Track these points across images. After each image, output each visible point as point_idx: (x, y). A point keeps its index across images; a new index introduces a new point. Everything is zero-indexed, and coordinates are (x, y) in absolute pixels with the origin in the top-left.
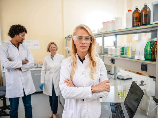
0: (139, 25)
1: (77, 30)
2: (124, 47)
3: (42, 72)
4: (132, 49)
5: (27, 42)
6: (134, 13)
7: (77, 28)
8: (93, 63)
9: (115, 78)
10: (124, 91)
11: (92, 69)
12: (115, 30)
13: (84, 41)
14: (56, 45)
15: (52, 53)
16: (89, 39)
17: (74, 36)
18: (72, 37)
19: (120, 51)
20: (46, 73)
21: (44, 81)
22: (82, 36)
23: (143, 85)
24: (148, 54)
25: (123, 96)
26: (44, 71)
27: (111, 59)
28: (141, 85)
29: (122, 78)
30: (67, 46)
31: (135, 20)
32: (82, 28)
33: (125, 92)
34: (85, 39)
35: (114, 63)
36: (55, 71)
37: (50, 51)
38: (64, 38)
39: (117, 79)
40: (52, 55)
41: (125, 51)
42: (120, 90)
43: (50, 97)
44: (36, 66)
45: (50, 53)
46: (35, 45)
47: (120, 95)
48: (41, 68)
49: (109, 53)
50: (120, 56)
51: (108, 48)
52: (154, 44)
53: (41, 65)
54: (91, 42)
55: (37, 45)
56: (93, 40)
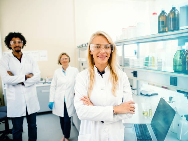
0: (167, 31)
1: (94, 38)
2: (148, 57)
3: (51, 88)
4: (158, 59)
5: (33, 53)
6: (159, 17)
7: (94, 35)
8: (115, 76)
9: (137, 94)
10: (150, 109)
11: (113, 84)
12: (137, 37)
13: (103, 50)
14: (68, 56)
15: (63, 65)
16: (109, 47)
17: (91, 45)
18: (89, 45)
19: (144, 62)
20: (56, 89)
21: (54, 99)
22: (100, 45)
23: (172, 102)
24: (178, 65)
25: (149, 116)
26: (53, 87)
27: (133, 72)
28: (170, 102)
29: (147, 94)
30: (79, 57)
31: (162, 24)
32: (101, 35)
33: (151, 111)
34: (104, 48)
35: (137, 77)
36: (68, 87)
37: (62, 63)
38: (77, 47)
39: (140, 95)
40: (64, 68)
41: (149, 62)
42: (145, 109)
43: (61, 118)
44: (44, 81)
45: (61, 66)
46: (42, 56)
47: (145, 114)
48: (50, 83)
49: (131, 64)
50: (144, 67)
51: (129, 59)
52: (184, 53)
53: (49, 79)
54: (111, 51)
55: (45, 56)
56: (113, 49)
